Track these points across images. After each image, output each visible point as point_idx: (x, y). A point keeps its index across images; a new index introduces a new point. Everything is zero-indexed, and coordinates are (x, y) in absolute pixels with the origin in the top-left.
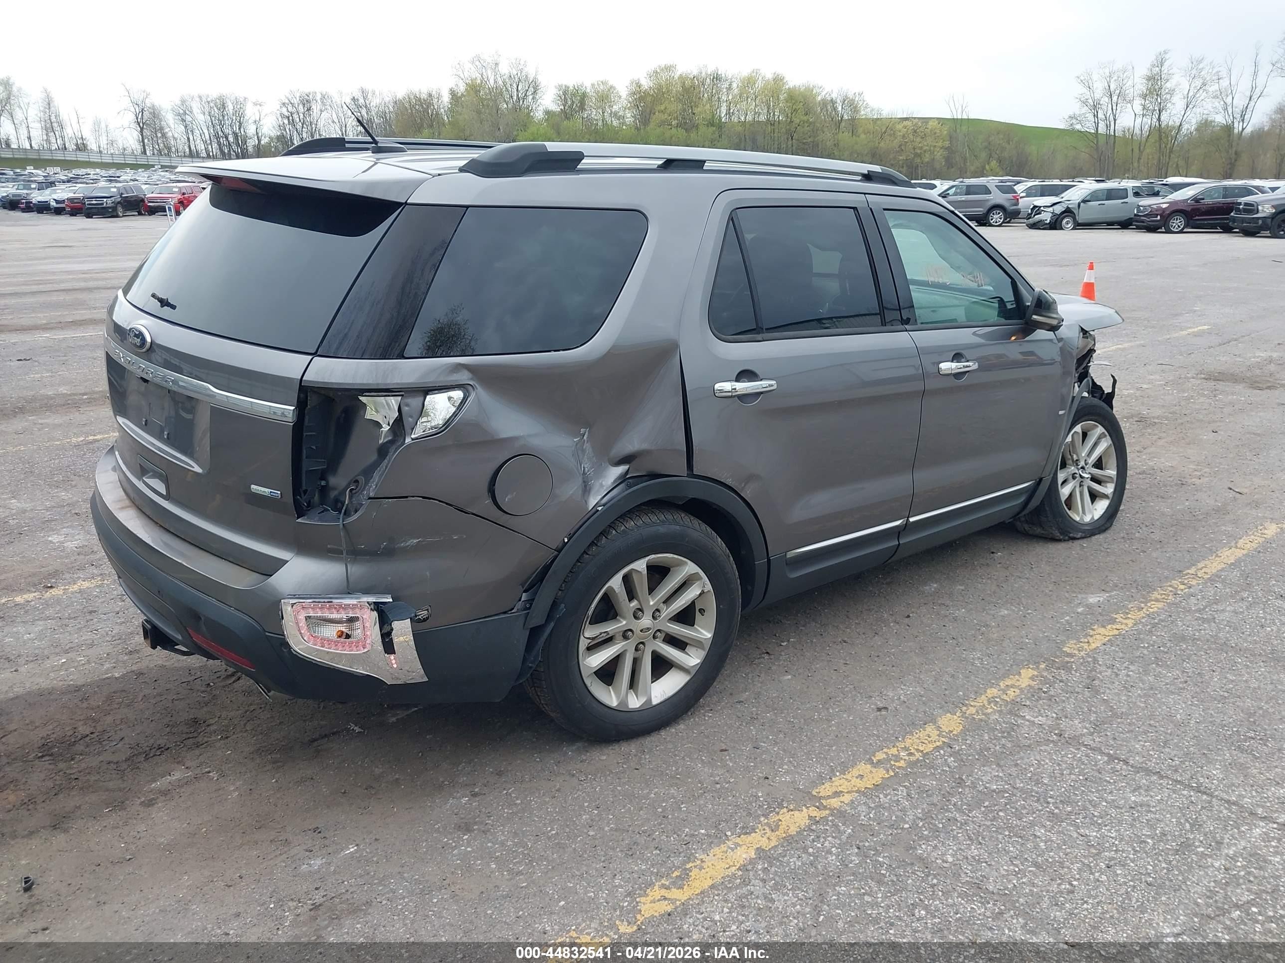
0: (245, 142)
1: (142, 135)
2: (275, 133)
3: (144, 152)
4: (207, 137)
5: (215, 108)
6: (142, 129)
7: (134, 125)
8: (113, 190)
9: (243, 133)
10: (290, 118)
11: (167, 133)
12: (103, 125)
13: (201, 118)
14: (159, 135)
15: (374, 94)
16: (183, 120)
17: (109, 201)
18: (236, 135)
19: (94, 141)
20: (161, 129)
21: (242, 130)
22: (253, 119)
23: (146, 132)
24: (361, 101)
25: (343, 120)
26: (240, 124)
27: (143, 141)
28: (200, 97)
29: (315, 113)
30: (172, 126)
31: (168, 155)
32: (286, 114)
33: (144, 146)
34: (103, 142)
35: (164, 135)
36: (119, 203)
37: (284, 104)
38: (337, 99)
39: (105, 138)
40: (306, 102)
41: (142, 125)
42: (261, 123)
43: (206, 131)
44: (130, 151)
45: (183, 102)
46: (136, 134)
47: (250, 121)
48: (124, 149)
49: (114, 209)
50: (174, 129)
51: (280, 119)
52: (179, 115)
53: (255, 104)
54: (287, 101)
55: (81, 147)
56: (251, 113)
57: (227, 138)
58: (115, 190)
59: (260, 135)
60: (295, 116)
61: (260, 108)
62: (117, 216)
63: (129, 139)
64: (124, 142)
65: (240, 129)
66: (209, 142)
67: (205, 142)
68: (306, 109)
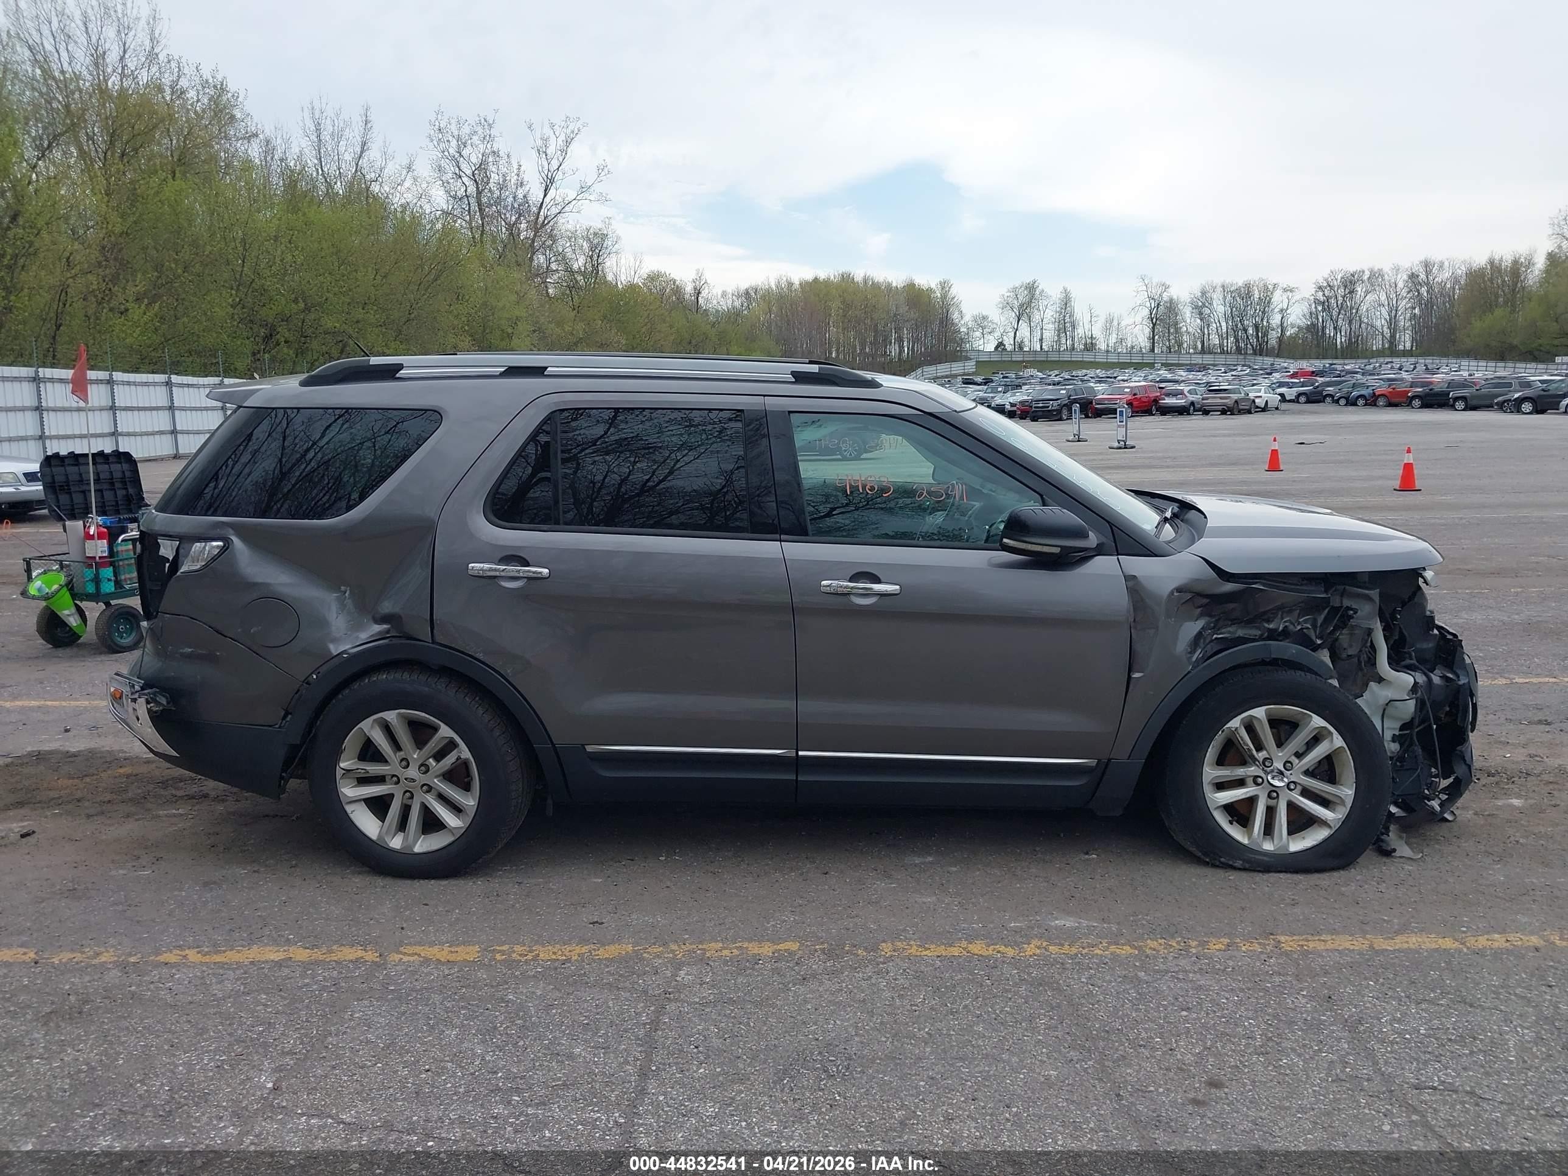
0: (1265, 334)
1: (1153, 332)
2: (1304, 322)
3: (1153, 350)
4: (1224, 330)
5: (1238, 299)
6: (1154, 325)
7: (1147, 322)
8: (1062, 392)
9: (1265, 323)
10: (1326, 305)
11: (1181, 328)
12: (1115, 323)
13: (1220, 309)
14: (1172, 330)
15: (1441, 267)
16: (1201, 314)
17: (1055, 403)
18: (1256, 327)
19: (1102, 340)
20: (1176, 323)
21: (1265, 320)
22: (1280, 306)
23: (1158, 328)
24: (1423, 276)
25: (1394, 302)
26: (1264, 312)
27: (1153, 338)
28: (1223, 286)
29: (1358, 296)
30: (1188, 321)
31: (1179, 352)
32: (1322, 299)
33: (1153, 343)
34: (1113, 339)
35: (1177, 330)
36: (1065, 405)
37: (1320, 288)
38: (1389, 276)
39: (1114, 336)
40: (1350, 283)
41: (1154, 321)
42: (1288, 312)
43: (1224, 324)
44: (1138, 349)
45: (1204, 293)
46: (1147, 331)
47: (1276, 310)
48: (1133, 347)
49: (1059, 411)
50: (1190, 323)
51: (1313, 306)
52: (1197, 307)
53: (1285, 290)
54: (1325, 284)
55: (1090, 346)
56: (1278, 299)
57: (1245, 330)
58: (1064, 392)
59: (1285, 324)
60: (1333, 301)
61: (1290, 295)
62: (1061, 419)
63: (1139, 336)
64: (1134, 339)
65: (1262, 320)
66: (1224, 336)
67: (1221, 337)
68: (1347, 291)
